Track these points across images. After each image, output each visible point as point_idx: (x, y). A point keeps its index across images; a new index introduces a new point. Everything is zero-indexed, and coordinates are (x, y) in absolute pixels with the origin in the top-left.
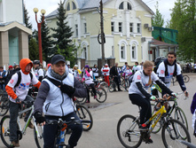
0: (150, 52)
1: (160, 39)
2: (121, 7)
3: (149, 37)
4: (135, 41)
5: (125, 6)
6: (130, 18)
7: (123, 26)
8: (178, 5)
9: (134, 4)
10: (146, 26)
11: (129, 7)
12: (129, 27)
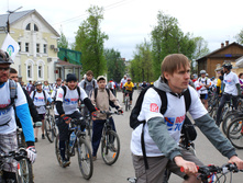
0: (56, 72)
1: (66, 59)
2: (28, 28)
3: (55, 58)
4: (42, 60)
5: (32, 28)
6: (36, 39)
7: (30, 46)
8: (82, 28)
9: (40, 25)
10: (52, 47)
11: (36, 29)
12: (35, 47)
